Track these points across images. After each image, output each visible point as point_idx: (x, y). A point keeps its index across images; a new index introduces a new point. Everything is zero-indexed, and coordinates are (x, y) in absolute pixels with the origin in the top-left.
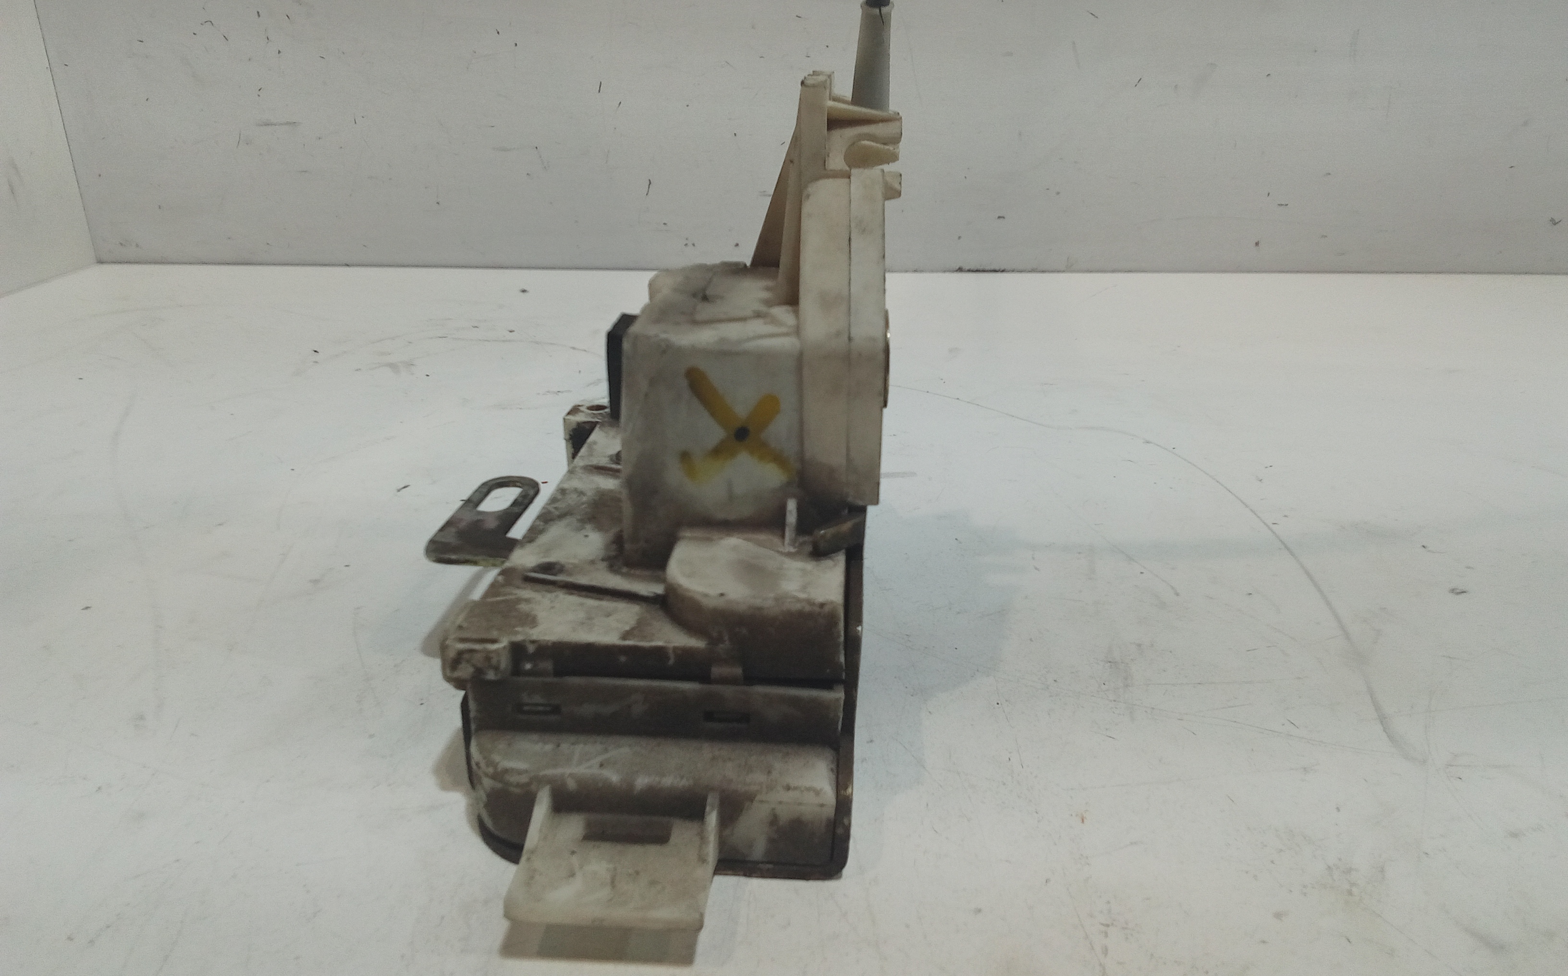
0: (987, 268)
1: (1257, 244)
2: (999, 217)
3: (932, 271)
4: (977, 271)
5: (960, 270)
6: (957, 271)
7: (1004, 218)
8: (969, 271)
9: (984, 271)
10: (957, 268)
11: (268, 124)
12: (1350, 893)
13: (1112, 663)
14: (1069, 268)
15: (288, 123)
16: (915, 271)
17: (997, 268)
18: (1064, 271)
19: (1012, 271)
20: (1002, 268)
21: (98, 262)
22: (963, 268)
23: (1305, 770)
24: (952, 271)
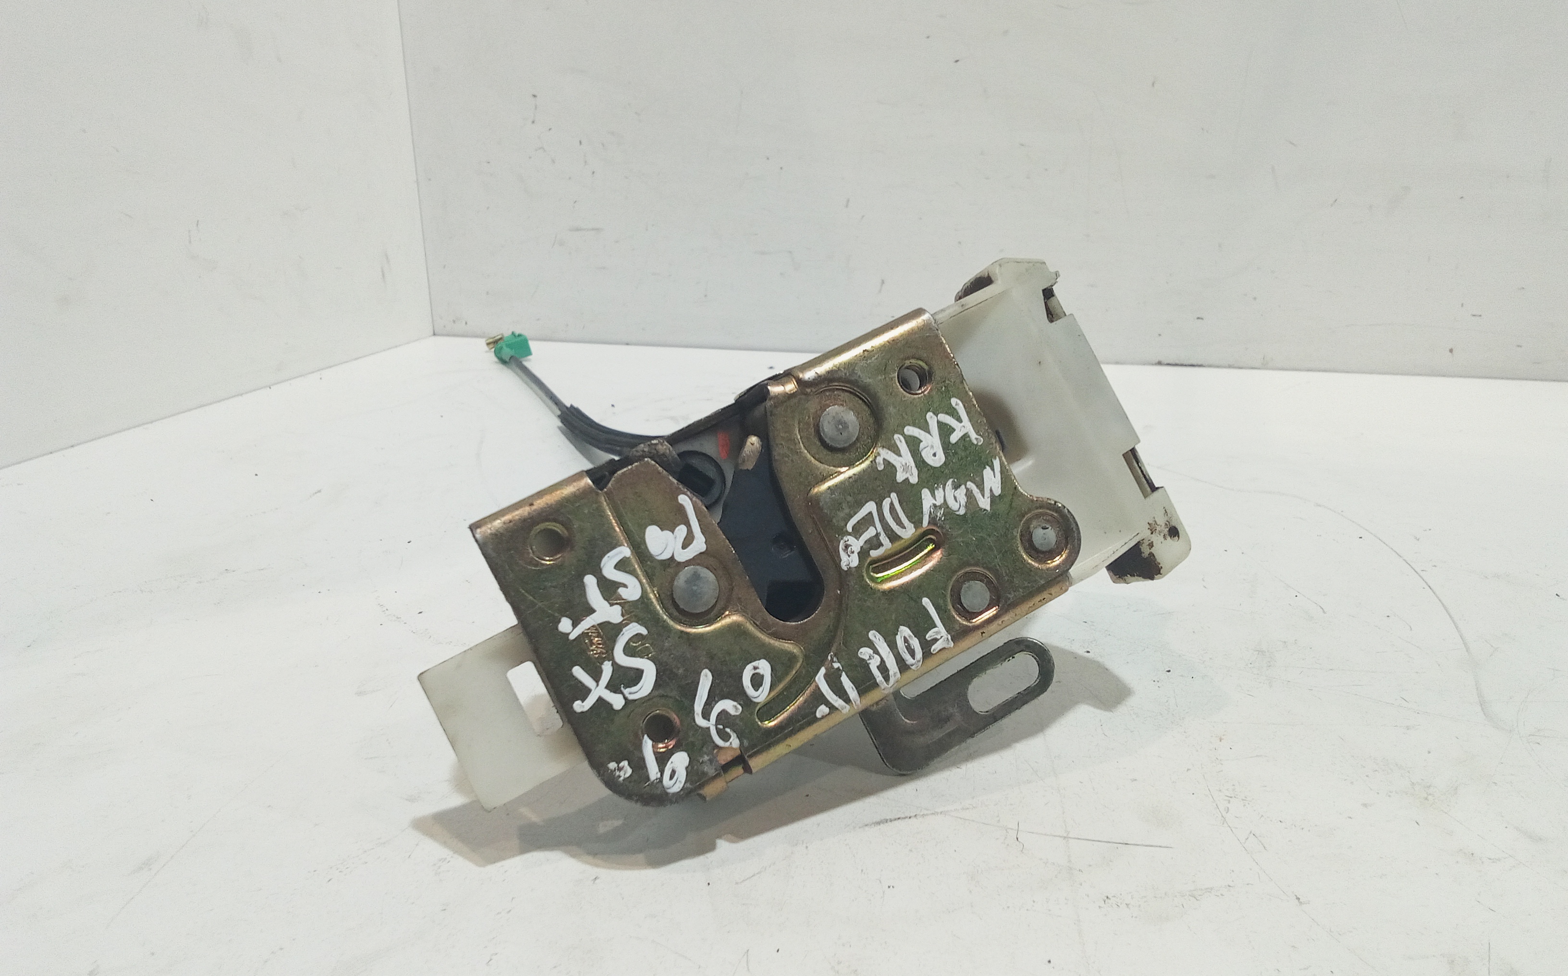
0: (1185, 363)
1: (1451, 351)
2: (1198, 318)
3: (1132, 364)
4: (1176, 365)
5: (1160, 363)
6: (1156, 364)
7: (1202, 319)
8: (1168, 364)
9: (1182, 365)
10: (1157, 361)
11: (578, 229)
12: (1426, 799)
13: (1261, 652)
14: (1265, 365)
15: (593, 229)
16: (1117, 363)
17: (1194, 363)
18: (1259, 369)
19: (1210, 366)
20: (1200, 363)
21: (434, 334)
22: (1163, 362)
23: (1408, 728)
24: (1153, 364)
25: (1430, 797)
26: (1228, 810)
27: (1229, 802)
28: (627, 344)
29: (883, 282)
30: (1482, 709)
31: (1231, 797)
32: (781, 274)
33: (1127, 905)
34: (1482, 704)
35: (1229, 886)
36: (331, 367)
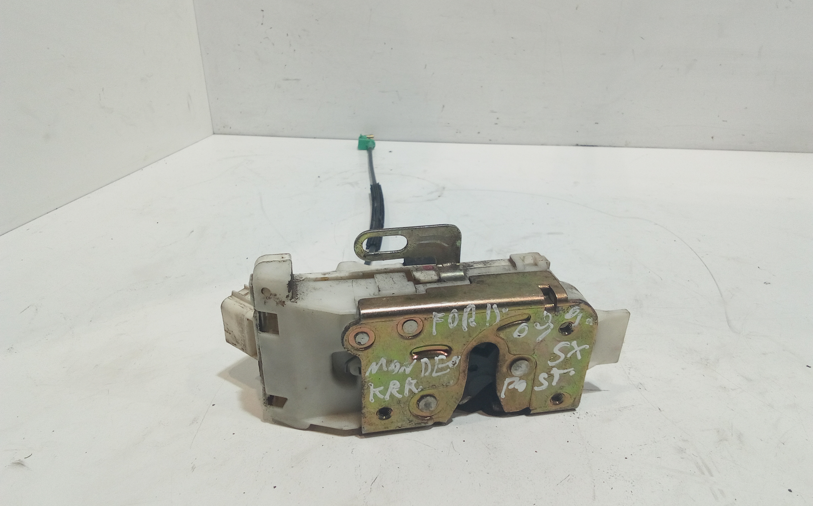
0: (589, 145)
1: (712, 138)
2: (596, 123)
3: (564, 145)
4: (585, 146)
5: (577, 145)
7: (598, 123)
8: (582, 146)
11: (287, 80)
14: (627, 146)
15: (295, 80)
16: (557, 145)
17: (593, 145)
18: (624, 147)
19: (601, 146)
20: (596, 145)
21: (214, 134)
22: (579, 145)
23: (699, 333)
24: (574, 146)
25: (708, 364)
26: (629, 373)
27: (630, 370)
28: (315, 138)
29: (444, 106)
30: (728, 324)
31: (630, 368)
32: (393, 102)
33: (595, 415)
34: (728, 321)
35: (633, 405)
36: (168, 156)
